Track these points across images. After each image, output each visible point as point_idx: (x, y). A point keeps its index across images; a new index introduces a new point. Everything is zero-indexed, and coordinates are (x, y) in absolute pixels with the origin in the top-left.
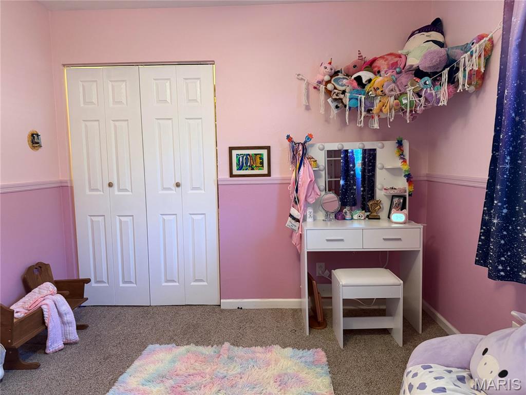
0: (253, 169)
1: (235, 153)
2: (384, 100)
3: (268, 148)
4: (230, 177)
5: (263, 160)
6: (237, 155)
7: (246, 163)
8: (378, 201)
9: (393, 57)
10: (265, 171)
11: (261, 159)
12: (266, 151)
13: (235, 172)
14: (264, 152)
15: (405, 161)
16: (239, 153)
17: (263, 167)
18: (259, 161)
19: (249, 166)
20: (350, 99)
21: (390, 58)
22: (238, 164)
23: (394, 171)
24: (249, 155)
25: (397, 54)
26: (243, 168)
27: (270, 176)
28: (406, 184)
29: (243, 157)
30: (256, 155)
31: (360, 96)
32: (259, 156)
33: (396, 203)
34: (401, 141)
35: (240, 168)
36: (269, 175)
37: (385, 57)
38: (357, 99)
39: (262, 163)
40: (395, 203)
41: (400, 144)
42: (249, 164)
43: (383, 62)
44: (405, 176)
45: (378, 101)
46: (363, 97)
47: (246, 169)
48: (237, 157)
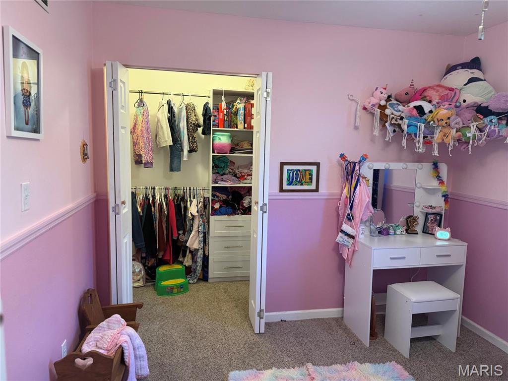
0: (302, 184)
1: (286, 168)
2: (446, 130)
3: (318, 165)
4: (280, 192)
5: (312, 176)
6: (288, 170)
7: (296, 179)
8: (416, 217)
9: (443, 89)
10: (313, 187)
11: (311, 174)
12: (315, 167)
13: (285, 187)
14: (314, 168)
15: (442, 182)
16: (290, 169)
17: (312, 182)
18: (308, 176)
19: (299, 182)
20: (409, 126)
21: (441, 90)
22: (288, 179)
23: (431, 192)
24: (299, 170)
25: (447, 87)
26: (293, 183)
27: (318, 192)
28: (443, 203)
29: (293, 173)
30: (306, 170)
31: (419, 124)
32: (309, 172)
33: (432, 220)
34: (437, 163)
35: (290, 184)
36: (317, 190)
37: (435, 88)
38: (417, 127)
39: (311, 179)
40: (430, 219)
41: (436, 166)
42: (298, 180)
43: (435, 93)
44: (443, 196)
45: (438, 131)
46: (423, 125)
47: (296, 185)
48: (288, 172)
